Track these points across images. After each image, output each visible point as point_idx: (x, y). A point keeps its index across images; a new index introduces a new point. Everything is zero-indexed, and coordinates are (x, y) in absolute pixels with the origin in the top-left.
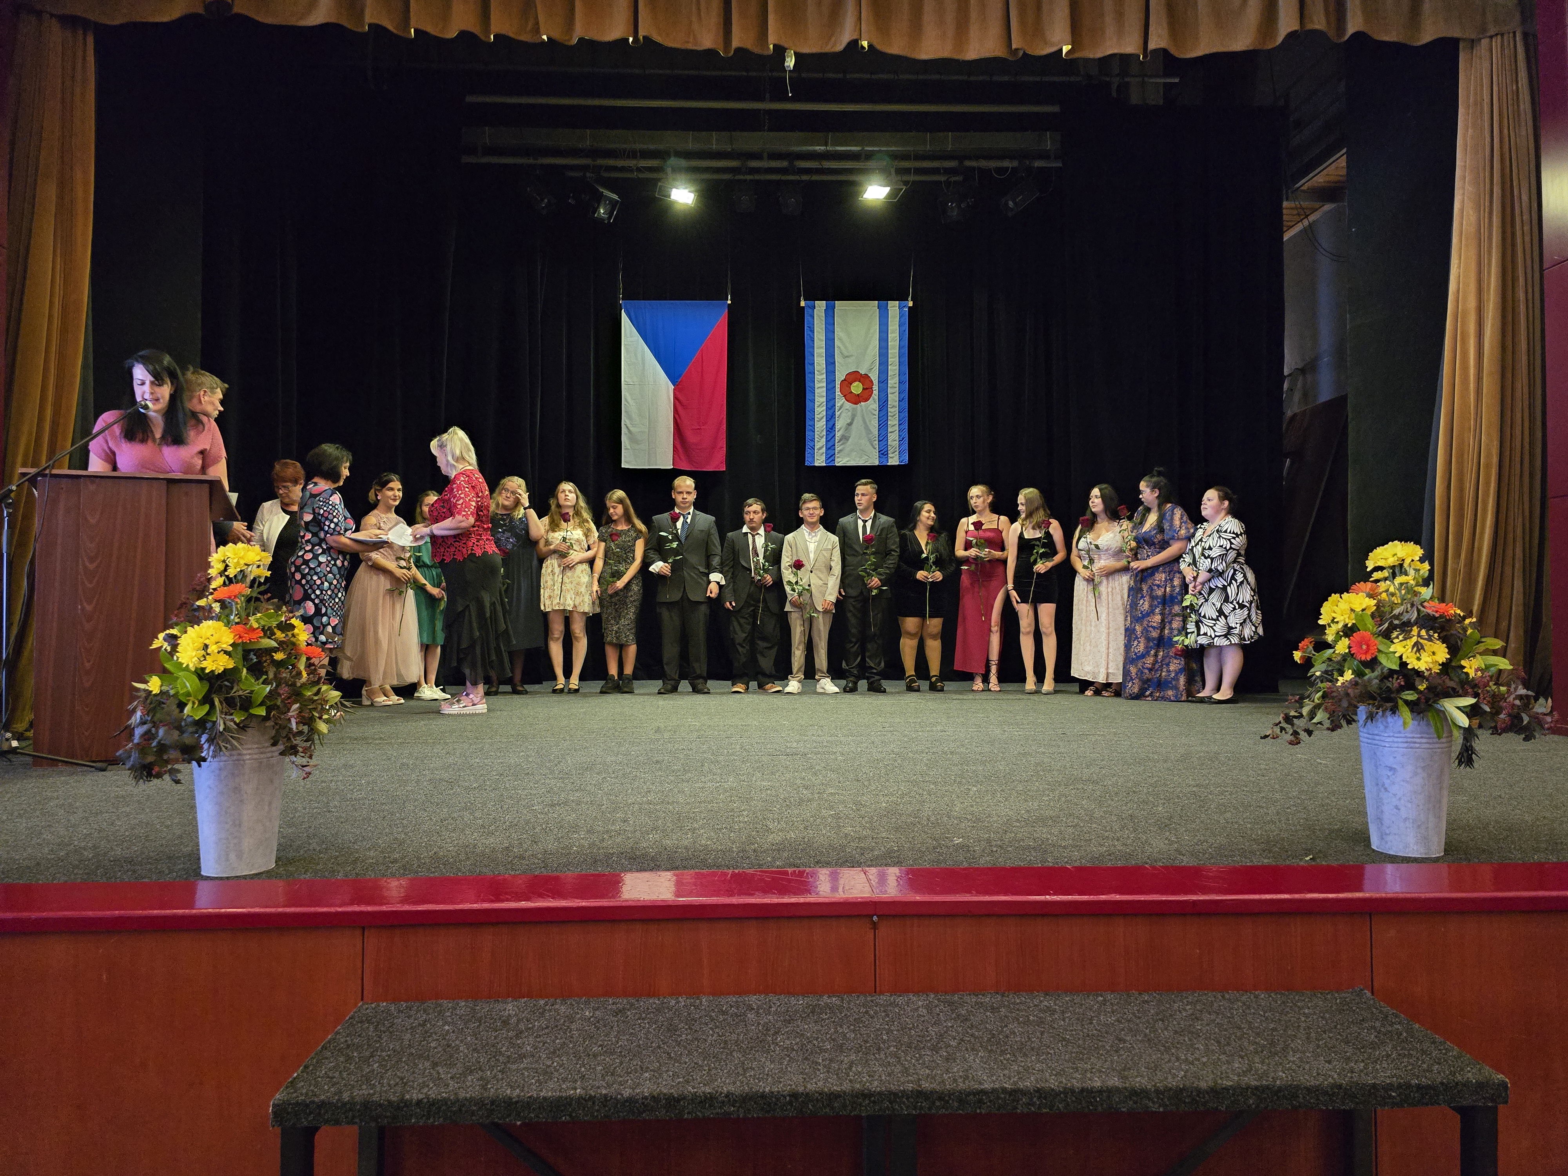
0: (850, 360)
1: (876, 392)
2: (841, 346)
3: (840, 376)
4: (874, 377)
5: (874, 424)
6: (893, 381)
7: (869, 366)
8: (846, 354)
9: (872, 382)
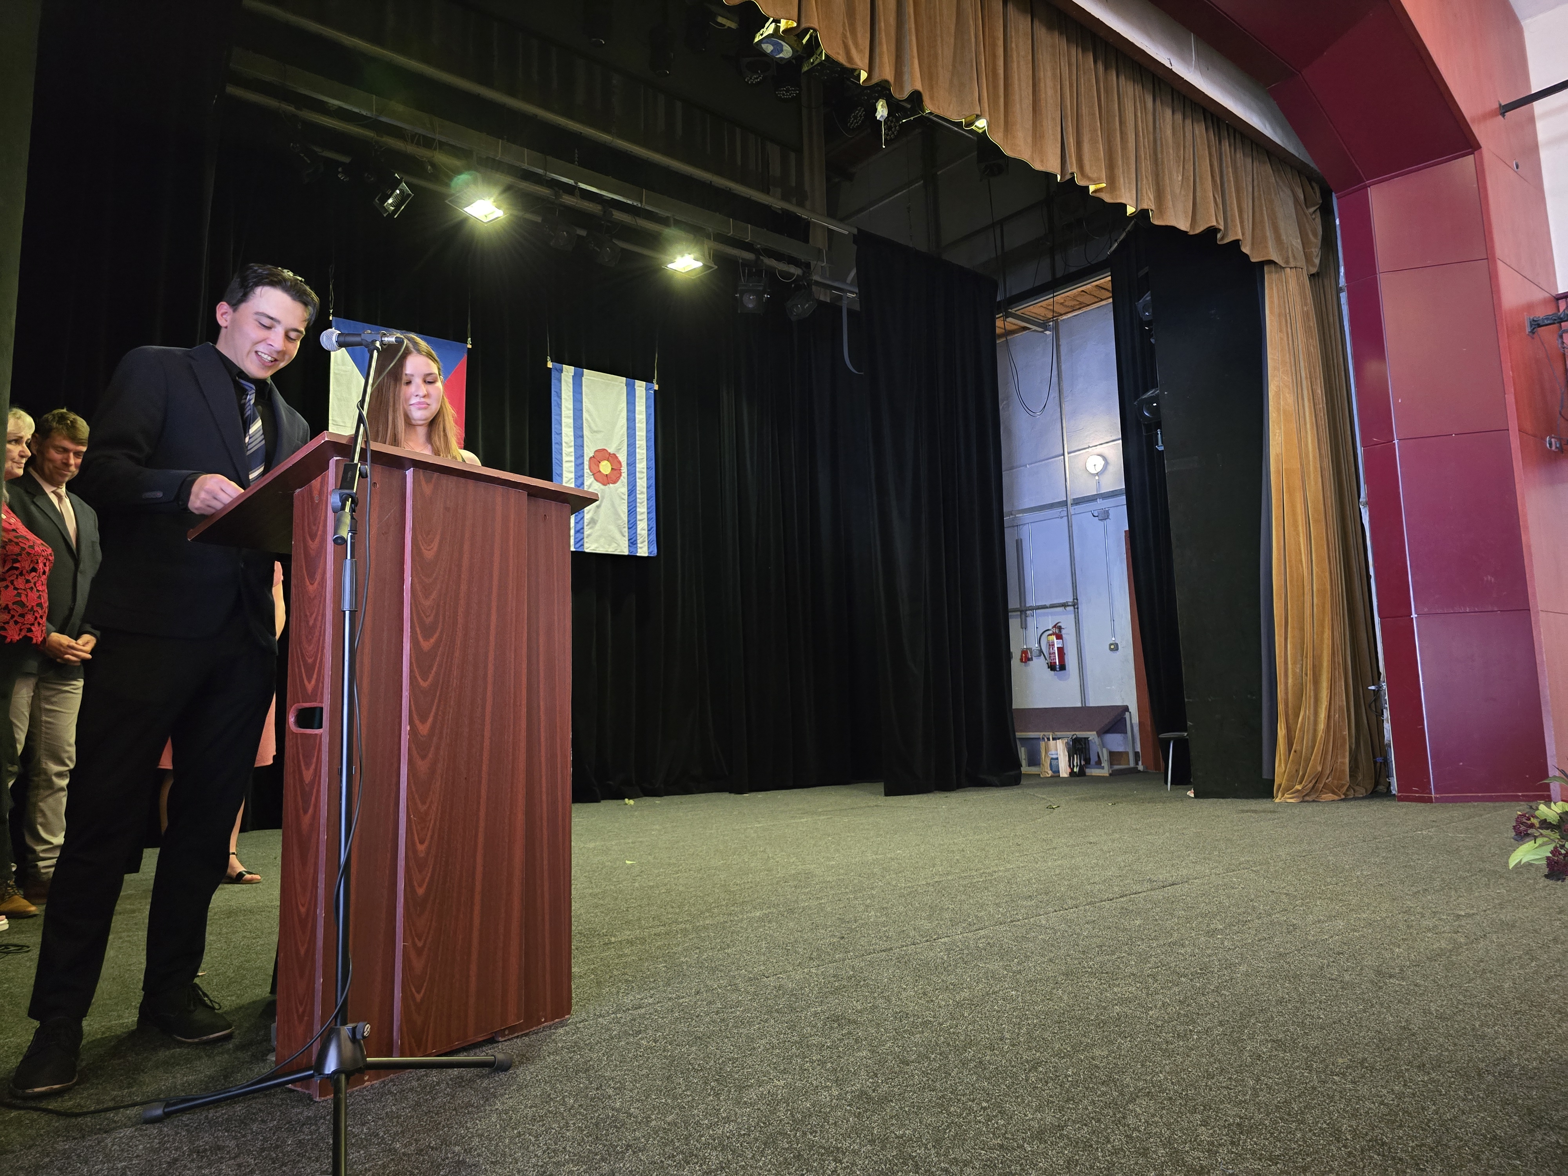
0: (599, 436)
1: (624, 475)
2: (589, 419)
3: (589, 453)
4: (623, 457)
5: (623, 509)
6: (642, 466)
7: (617, 445)
8: (595, 429)
9: (620, 463)
